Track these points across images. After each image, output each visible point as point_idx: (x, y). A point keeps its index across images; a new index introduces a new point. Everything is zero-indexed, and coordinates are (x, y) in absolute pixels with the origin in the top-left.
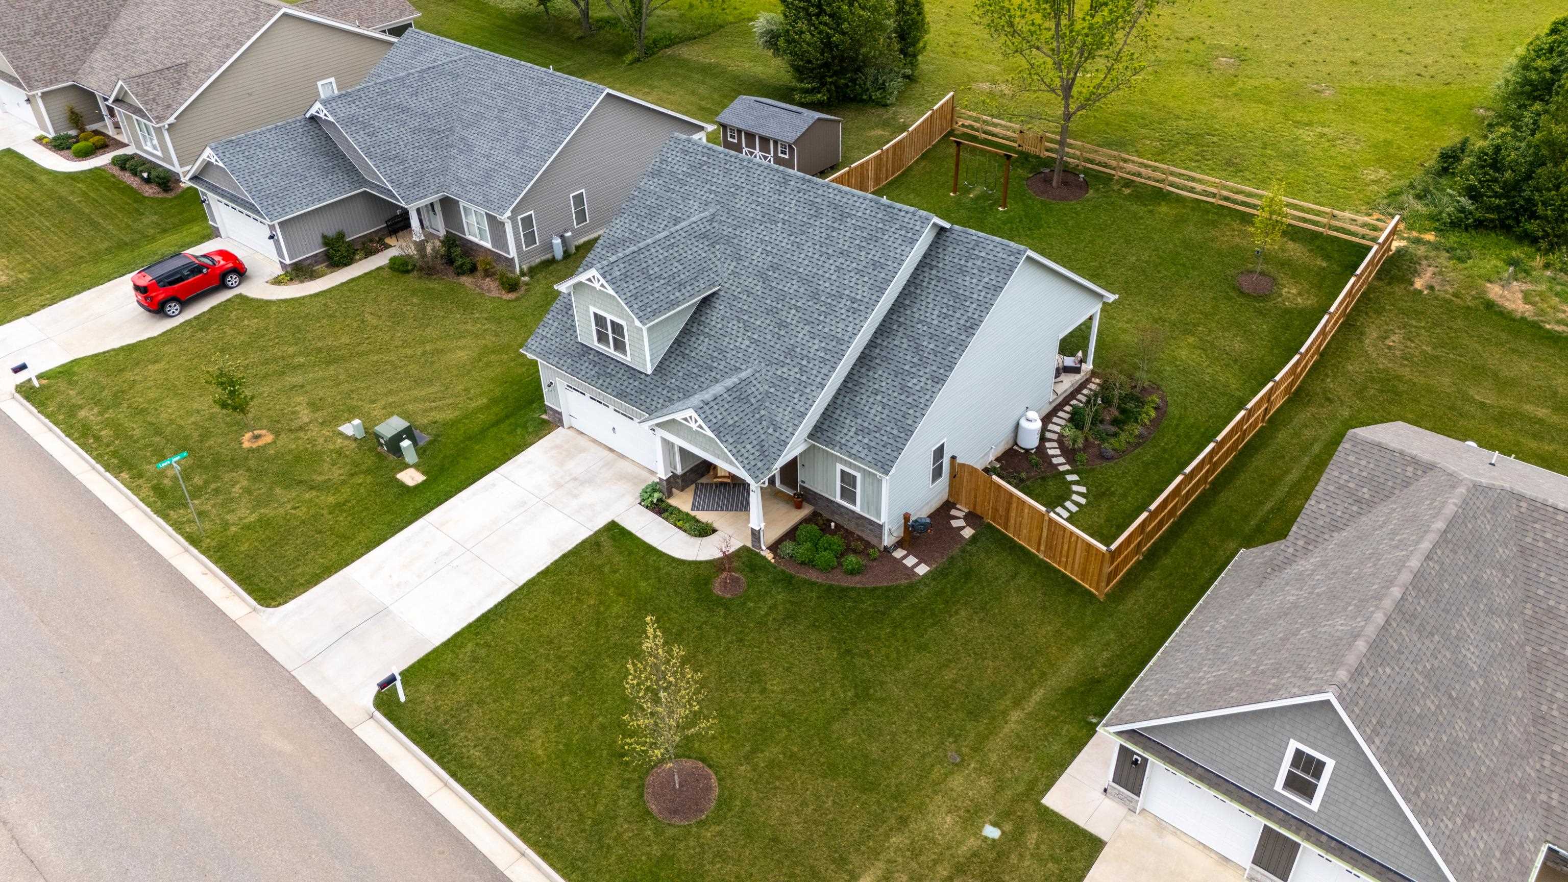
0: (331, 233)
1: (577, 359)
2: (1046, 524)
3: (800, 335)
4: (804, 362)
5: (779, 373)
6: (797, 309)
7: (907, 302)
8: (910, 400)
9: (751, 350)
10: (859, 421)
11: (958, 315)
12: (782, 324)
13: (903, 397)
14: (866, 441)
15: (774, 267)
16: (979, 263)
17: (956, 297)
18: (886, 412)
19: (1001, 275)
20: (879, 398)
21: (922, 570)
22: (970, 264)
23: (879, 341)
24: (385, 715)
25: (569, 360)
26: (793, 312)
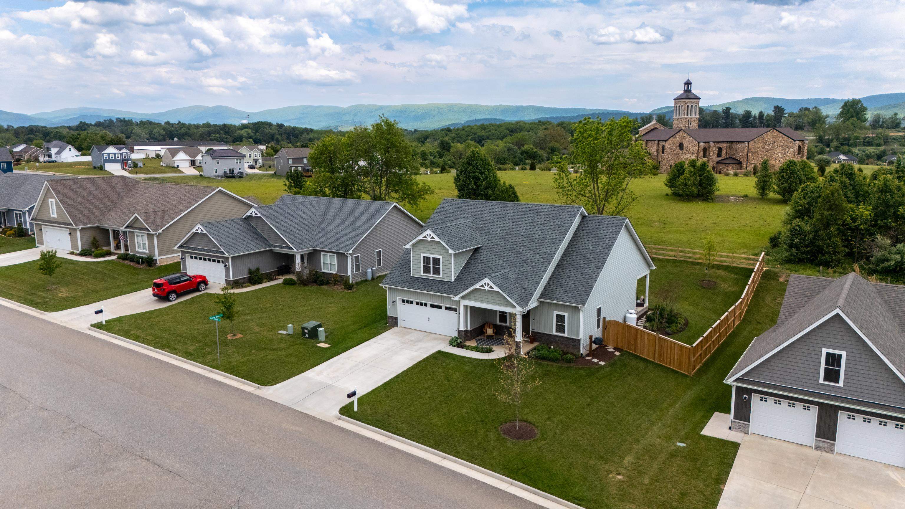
0: (253, 268)
1: (411, 283)
2: (657, 341)
3: (529, 255)
4: (533, 264)
5: (521, 270)
6: (524, 247)
7: (575, 243)
8: (587, 277)
9: (504, 264)
10: (564, 288)
11: (601, 244)
12: (517, 253)
13: (584, 276)
14: (570, 295)
15: (508, 234)
16: (606, 225)
17: (598, 238)
18: (577, 283)
19: (618, 227)
20: (571, 278)
21: (602, 363)
22: (601, 226)
23: (565, 259)
24: (348, 416)
25: (408, 284)
26: (522, 248)
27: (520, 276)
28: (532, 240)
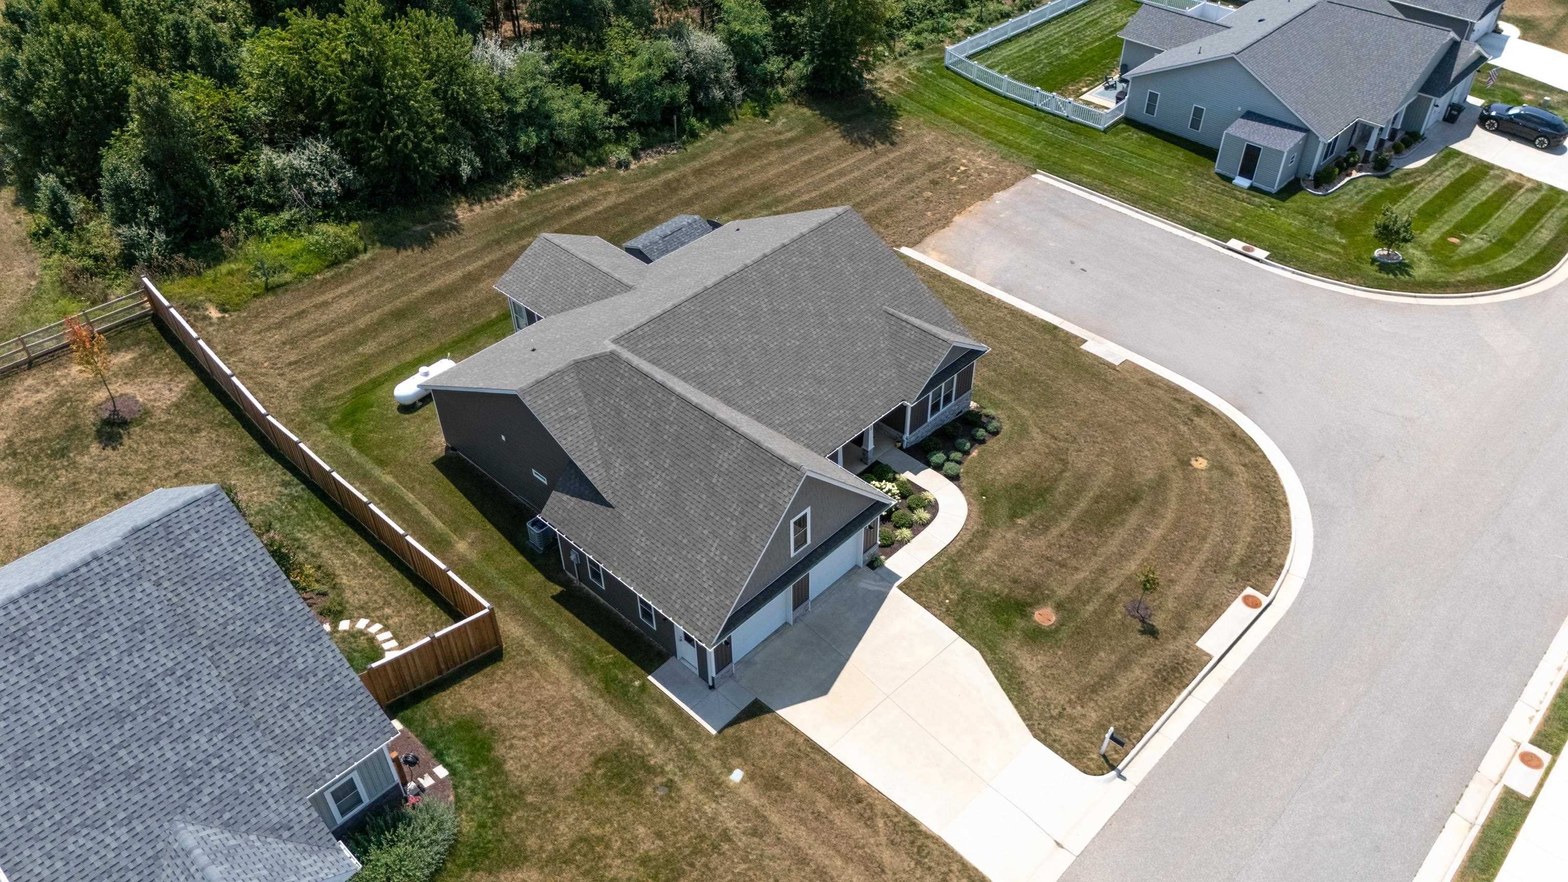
27: (227, 816)
28: (120, 717)
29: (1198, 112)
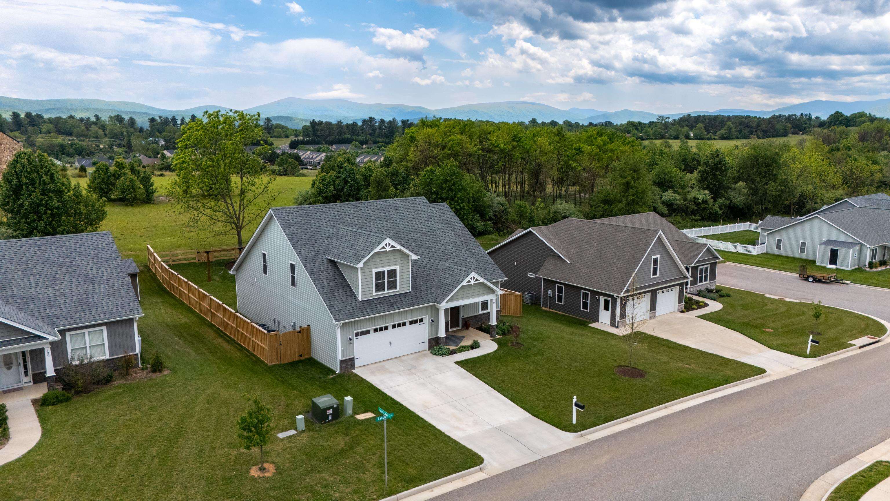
1: (370, 307)
3: (440, 247)
12: (429, 248)
25: (368, 310)
26: (427, 242)
29: (803, 244)
